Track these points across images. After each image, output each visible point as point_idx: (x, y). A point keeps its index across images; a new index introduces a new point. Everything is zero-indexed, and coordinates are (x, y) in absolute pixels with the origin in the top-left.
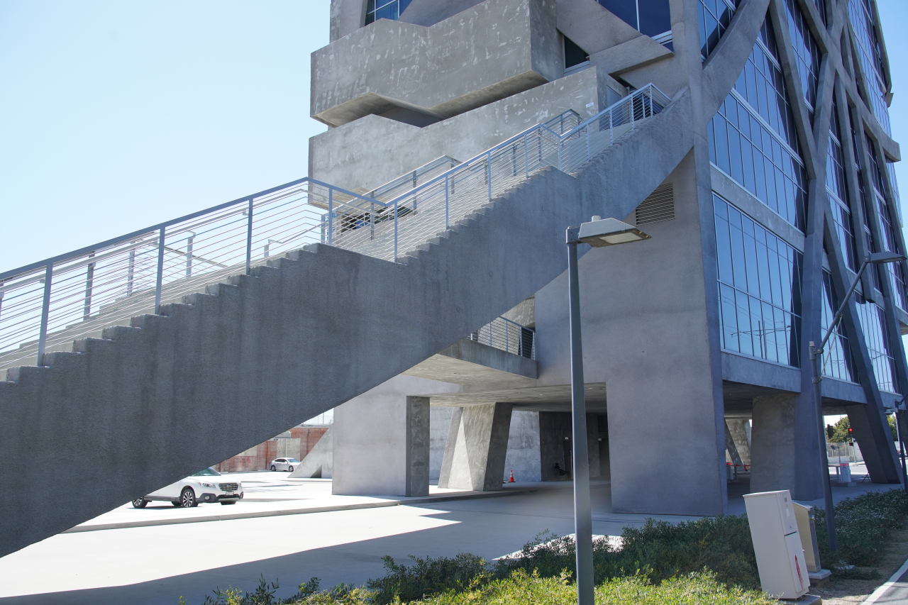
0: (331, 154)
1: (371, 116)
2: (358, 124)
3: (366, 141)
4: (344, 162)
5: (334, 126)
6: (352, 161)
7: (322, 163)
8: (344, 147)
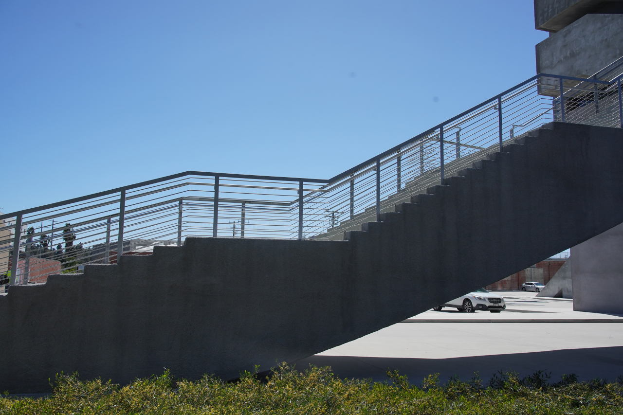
0: (554, 53)
1: (587, 16)
2: (576, 25)
3: (584, 36)
4: (565, 58)
5: (555, 32)
6: (573, 55)
7: (547, 62)
8: (565, 46)
